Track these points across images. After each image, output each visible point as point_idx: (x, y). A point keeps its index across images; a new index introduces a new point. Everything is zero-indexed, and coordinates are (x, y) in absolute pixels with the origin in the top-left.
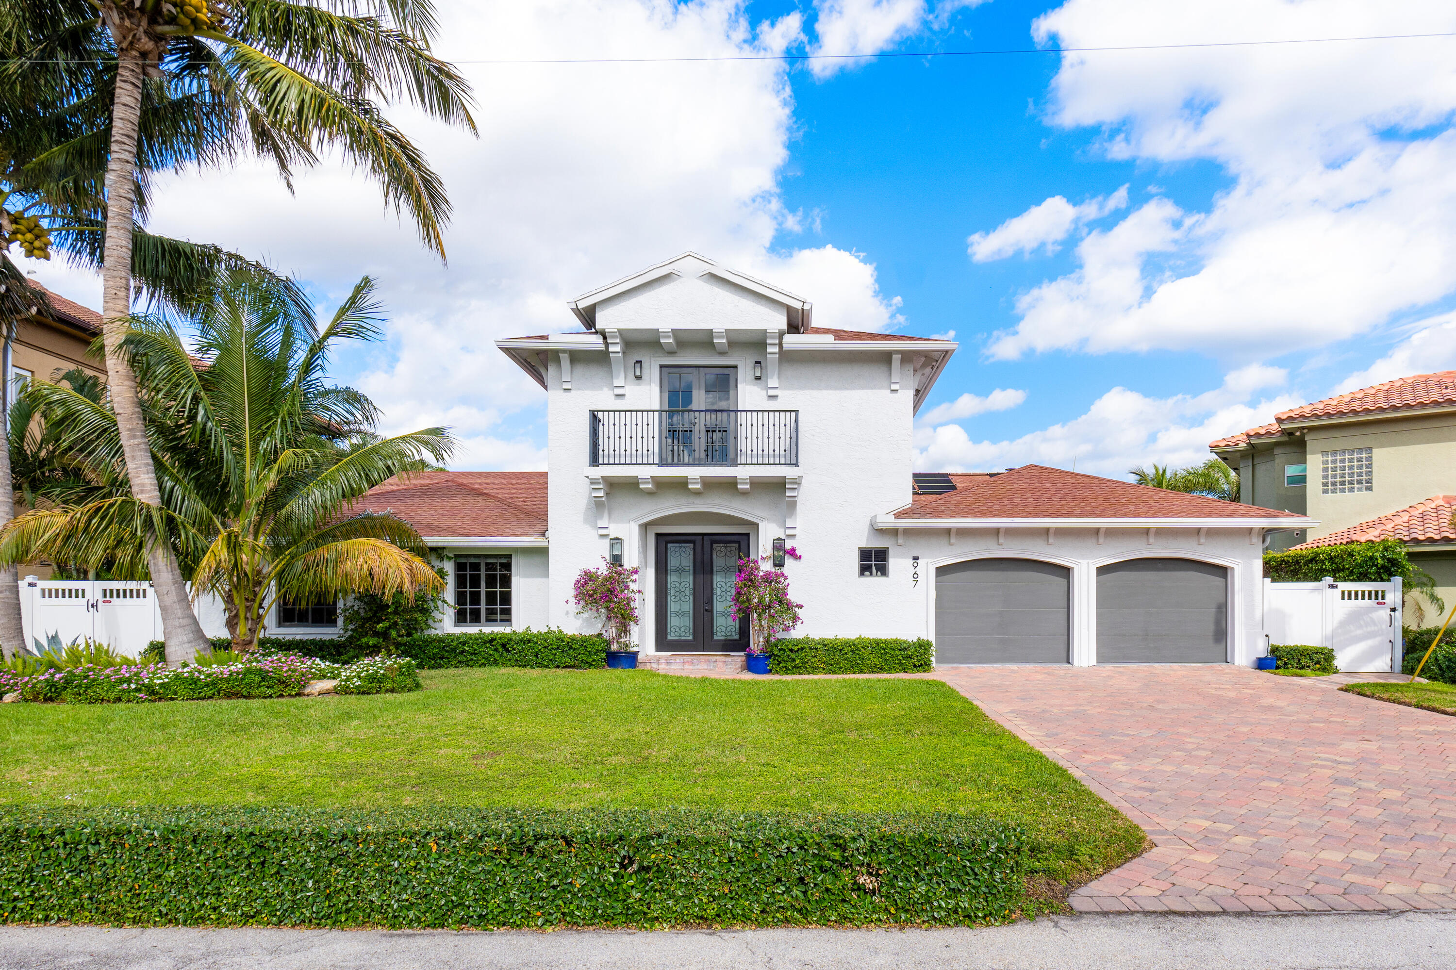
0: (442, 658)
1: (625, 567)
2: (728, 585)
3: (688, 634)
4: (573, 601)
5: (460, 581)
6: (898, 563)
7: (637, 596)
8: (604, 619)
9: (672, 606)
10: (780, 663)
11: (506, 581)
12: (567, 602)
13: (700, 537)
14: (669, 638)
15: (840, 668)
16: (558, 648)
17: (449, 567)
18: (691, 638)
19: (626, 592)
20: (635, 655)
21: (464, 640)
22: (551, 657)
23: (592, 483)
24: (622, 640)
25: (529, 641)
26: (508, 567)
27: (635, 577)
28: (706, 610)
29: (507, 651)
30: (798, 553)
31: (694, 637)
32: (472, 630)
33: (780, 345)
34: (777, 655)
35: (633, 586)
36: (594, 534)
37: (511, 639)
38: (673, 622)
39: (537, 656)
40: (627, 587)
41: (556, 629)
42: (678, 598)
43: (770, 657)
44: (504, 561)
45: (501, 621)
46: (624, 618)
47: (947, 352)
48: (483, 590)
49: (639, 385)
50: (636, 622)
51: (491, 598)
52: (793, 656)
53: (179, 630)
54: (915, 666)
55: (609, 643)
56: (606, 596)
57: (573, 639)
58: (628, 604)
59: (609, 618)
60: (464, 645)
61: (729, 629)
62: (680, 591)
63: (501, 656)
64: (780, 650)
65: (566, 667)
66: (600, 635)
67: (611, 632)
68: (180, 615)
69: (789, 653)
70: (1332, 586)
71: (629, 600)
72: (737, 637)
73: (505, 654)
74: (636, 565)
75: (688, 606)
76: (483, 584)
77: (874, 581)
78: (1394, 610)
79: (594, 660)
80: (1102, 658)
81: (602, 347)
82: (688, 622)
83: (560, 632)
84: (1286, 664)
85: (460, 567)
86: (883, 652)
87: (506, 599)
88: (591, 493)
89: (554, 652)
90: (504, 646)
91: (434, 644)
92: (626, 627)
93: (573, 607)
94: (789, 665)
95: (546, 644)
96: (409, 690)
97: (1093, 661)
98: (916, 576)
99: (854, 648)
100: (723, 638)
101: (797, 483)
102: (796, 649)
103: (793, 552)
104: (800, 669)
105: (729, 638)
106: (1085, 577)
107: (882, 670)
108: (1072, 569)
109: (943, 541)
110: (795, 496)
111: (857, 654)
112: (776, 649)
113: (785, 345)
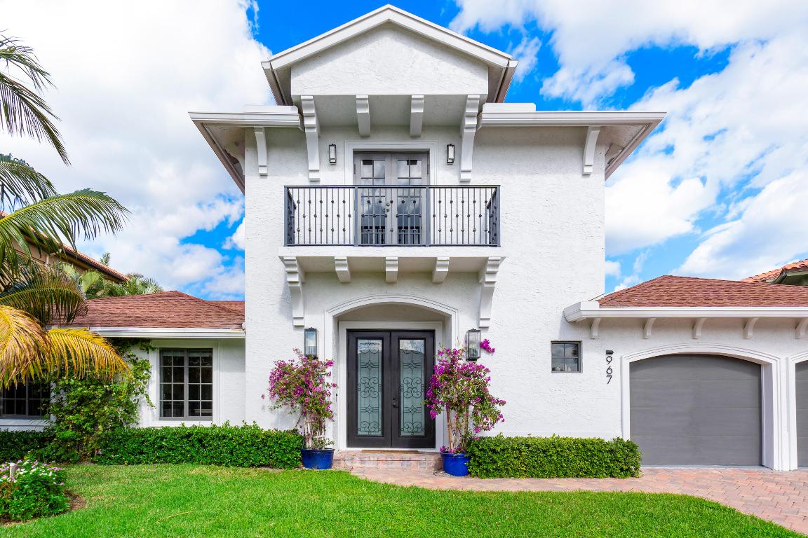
0: (141, 453)
1: (320, 360)
2: (415, 381)
3: (377, 430)
4: (267, 394)
5: (165, 375)
6: (592, 357)
7: (331, 390)
8: (299, 414)
9: (363, 402)
10: (480, 464)
11: (208, 375)
12: (263, 397)
13: (387, 334)
14: (359, 433)
15: (544, 471)
16: (253, 445)
17: (153, 360)
18: (380, 434)
19: (320, 386)
20: (330, 452)
21: (162, 435)
22: (246, 455)
23: (287, 266)
24: (317, 437)
25: (224, 437)
26: (209, 360)
27: (329, 369)
28: (394, 406)
29: (203, 446)
30: (491, 346)
31: (383, 433)
32: (174, 423)
33: (479, 115)
34: (478, 456)
35: (327, 380)
36: (288, 325)
37: (207, 435)
38: (363, 417)
39: (231, 453)
40: (322, 381)
41: (252, 424)
42: (368, 394)
43: (469, 458)
44: (207, 355)
45: (203, 414)
46: (319, 413)
47: (650, 123)
48: (186, 383)
49: (333, 170)
50: (331, 418)
51: (194, 393)
52: (495, 457)
54: (622, 469)
55: (304, 439)
56: (302, 390)
57: (268, 435)
58: (323, 399)
59: (304, 413)
60: (162, 440)
61: (415, 425)
62: (370, 388)
63: (198, 452)
64: (480, 450)
65: (261, 466)
66: (295, 431)
67: (306, 428)
69: (490, 453)
71: (324, 393)
72: (423, 434)
73: (201, 450)
74: (330, 359)
75: (376, 402)
76: (186, 378)
77: (568, 378)
79: (289, 459)
80: (803, 462)
81: (295, 120)
82: (377, 417)
83: (256, 427)
85: (164, 361)
86: (589, 454)
87: (208, 392)
88: (286, 278)
89: (248, 449)
90: (200, 441)
91: (133, 439)
92: (320, 423)
93: (268, 402)
94: (491, 467)
95: (241, 441)
96: (35, 516)
97: (795, 466)
98: (609, 371)
99: (559, 449)
100: (409, 434)
101: (497, 266)
102: (498, 449)
103: (485, 346)
104: (498, 472)
105: (415, 434)
106: (784, 374)
107: (587, 474)
108: (769, 365)
109: (637, 333)
110: (493, 283)
111: (563, 456)
112: (476, 449)
113: (484, 116)
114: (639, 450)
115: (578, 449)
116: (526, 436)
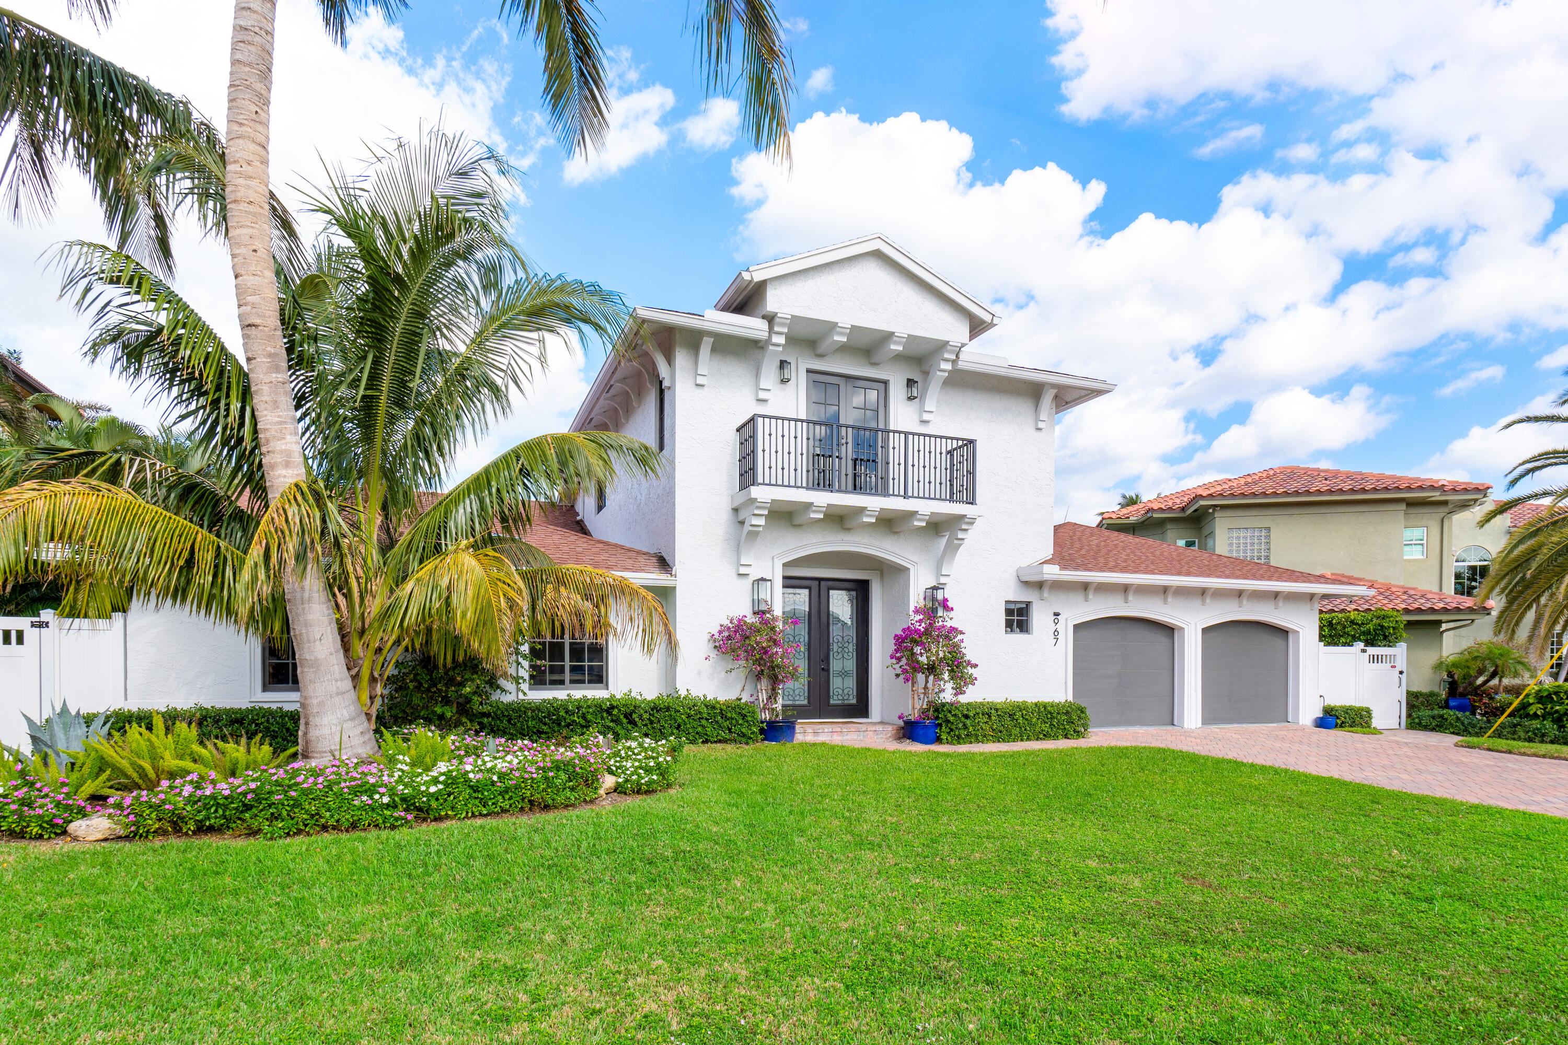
3: (802, 698)
6: (1040, 618)
10: (952, 730)
13: (817, 582)
18: (805, 702)
20: (795, 724)
28: (822, 669)
29: (631, 722)
30: (950, 604)
31: (809, 702)
32: (554, 695)
34: (949, 723)
36: (729, 572)
43: (941, 724)
47: (1100, 391)
48: (567, 641)
49: (785, 390)
52: (967, 723)
53: (337, 700)
55: (759, 712)
59: (758, 678)
61: (846, 692)
64: (952, 716)
67: (761, 697)
68: (337, 675)
69: (963, 719)
70: (1364, 651)
72: (854, 701)
77: (1018, 638)
78: (1401, 673)
80: (1206, 721)
81: (764, 335)
84: (1343, 722)
87: (594, 652)
90: (627, 715)
91: (529, 714)
94: (963, 733)
97: (1200, 725)
98: (1056, 635)
99: (1024, 712)
100: (840, 702)
101: (972, 523)
102: (971, 714)
103: (945, 604)
104: (971, 738)
105: (846, 702)
106: (1193, 639)
107: (1046, 736)
108: (1181, 629)
109: (1080, 597)
110: (963, 539)
111: (1027, 719)
112: (949, 715)
113: (960, 363)
114: (1088, 712)
115: (1039, 712)
116: (981, 700)
